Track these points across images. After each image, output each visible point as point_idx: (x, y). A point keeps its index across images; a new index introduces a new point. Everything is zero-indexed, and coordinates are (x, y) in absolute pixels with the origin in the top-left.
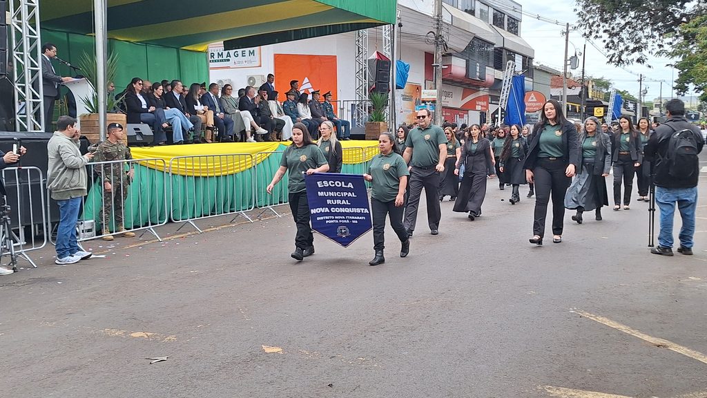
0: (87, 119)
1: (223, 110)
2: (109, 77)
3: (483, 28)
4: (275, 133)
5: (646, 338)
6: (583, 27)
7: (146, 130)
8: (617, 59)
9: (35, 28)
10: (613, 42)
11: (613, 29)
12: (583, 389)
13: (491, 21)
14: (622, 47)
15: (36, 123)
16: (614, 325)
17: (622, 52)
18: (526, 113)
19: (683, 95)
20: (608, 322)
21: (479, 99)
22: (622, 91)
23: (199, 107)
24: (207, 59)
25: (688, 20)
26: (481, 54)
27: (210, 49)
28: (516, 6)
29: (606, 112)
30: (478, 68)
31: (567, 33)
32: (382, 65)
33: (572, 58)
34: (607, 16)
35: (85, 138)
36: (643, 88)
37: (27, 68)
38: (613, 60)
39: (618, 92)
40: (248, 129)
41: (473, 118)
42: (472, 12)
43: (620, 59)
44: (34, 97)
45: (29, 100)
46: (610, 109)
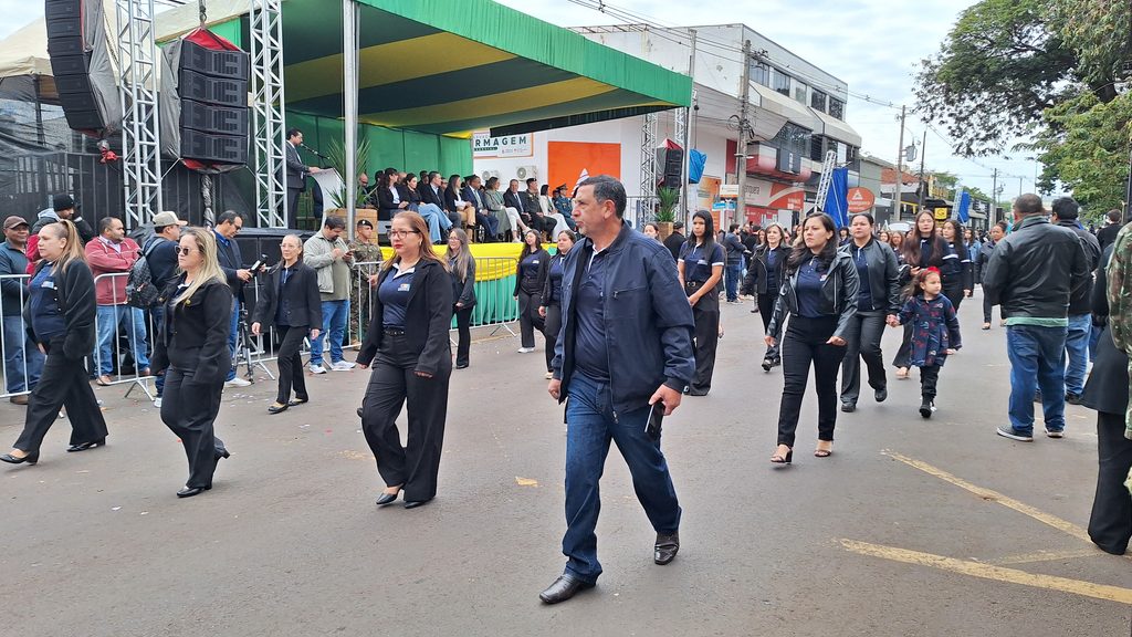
0: (334, 213)
1: (486, 206)
2: (361, 168)
3: (798, 110)
4: (545, 234)
5: (971, 488)
6: (922, 110)
8: (965, 150)
9: (279, 111)
10: (960, 129)
11: (961, 112)
12: (886, 544)
13: (810, 104)
14: (970, 134)
15: (279, 218)
16: (933, 471)
17: (971, 140)
18: (848, 214)
19: (1049, 195)
20: (925, 468)
21: (791, 195)
22: (971, 188)
23: (460, 203)
24: (471, 146)
25: (1055, 102)
26: (795, 143)
27: (475, 136)
28: (840, 85)
29: (949, 213)
30: (791, 159)
31: (903, 117)
32: (673, 156)
33: (909, 147)
34: (955, 97)
36: (998, 185)
37: (270, 156)
38: (960, 151)
39: (965, 189)
40: (514, 228)
41: (783, 219)
42: (786, 92)
43: (970, 152)
44: (277, 189)
45: (272, 192)
46: (955, 209)
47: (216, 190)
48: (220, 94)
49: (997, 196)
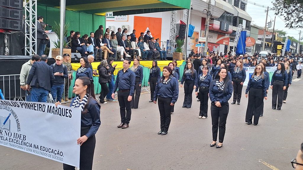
0: (55, 50)
1: (111, 46)
3: (229, 7)
7: (79, 55)
8: (290, 26)
9: (35, 10)
10: (288, 17)
13: (233, 4)
15: (33, 50)
17: (292, 22)
18: (246, 47)
22: (291, 37)
23: (101, 44)
26: (227, 20)
29: (283, 47)
31: (268, 11)
33: (269, 22)
35: (53, 59)
36: (301, 37)
37: (31, 28)
38: (288, 26)
39: (289, 37)
40: (122, 54)
44: (33, 40)
45: (31, 42)
46: (285, 46)
47: (10, 40)
48: (12, 4)
49: (300, 41)
